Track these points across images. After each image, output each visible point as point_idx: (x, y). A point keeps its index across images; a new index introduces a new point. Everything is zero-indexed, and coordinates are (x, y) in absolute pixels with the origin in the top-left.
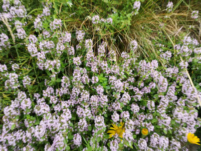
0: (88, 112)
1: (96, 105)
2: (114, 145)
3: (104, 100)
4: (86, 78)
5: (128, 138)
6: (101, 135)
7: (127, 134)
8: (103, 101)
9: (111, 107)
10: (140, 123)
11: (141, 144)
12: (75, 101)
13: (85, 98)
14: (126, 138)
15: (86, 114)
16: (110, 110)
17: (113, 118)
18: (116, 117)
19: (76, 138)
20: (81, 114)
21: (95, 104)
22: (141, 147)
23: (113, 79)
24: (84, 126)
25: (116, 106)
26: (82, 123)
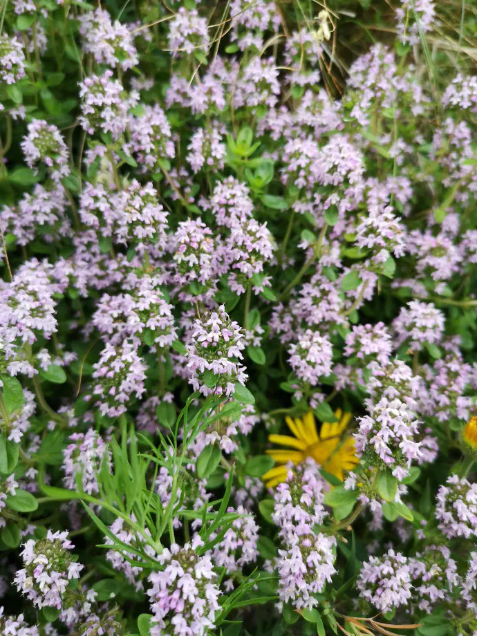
0: (155, 307)
1: (206, 273)
2: (296, 496)
3: (248, 243)
4: (157, 129)
5: (394, 445)
6: (221, 435)
7: (384, 419)
8: (244, 247)
9: (288, 319)
10: (450, 397)
11: (459, 505)
12: (96, 270)
13: (143, 224)
14: (381, 446)
15: (145, 314)
16: (283, 332)
17: (298, 357)
18: (314, 350)
19: (74, 455)
20: (119, 325)
21: (197, 268)
22: (455, 526)
23: (305, 152)
24: (125, 385)
25: (316, 301)
26: (117, 365)
